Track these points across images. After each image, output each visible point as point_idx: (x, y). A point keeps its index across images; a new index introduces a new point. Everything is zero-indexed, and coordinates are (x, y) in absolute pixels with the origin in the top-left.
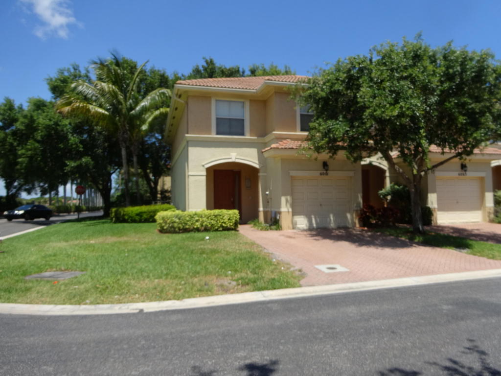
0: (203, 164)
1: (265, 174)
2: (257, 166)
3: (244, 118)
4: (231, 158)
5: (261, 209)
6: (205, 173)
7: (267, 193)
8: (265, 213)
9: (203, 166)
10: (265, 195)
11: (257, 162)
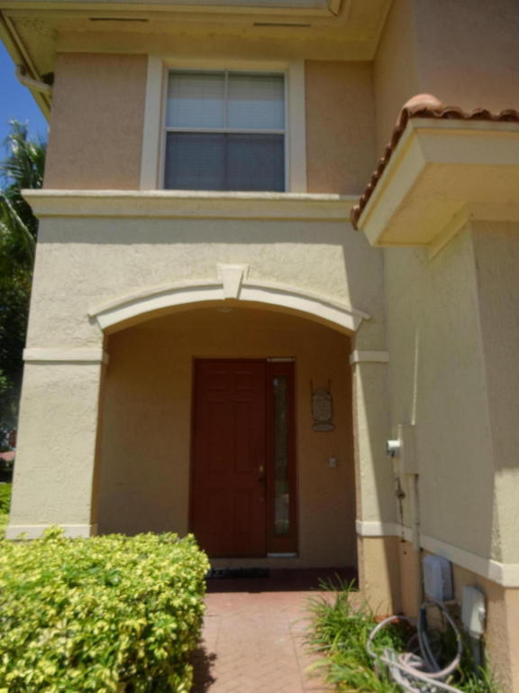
0: (92, 312)
1: (380, 356)
2: (347, 322)
3: (286, 132)
4: (220, 286)
5: (369, 524)
6: (96, 351)
7: (394, 444)
8: (393, 546)
9: (93, 319)
10: (384, 457)
11: (345, 302)
